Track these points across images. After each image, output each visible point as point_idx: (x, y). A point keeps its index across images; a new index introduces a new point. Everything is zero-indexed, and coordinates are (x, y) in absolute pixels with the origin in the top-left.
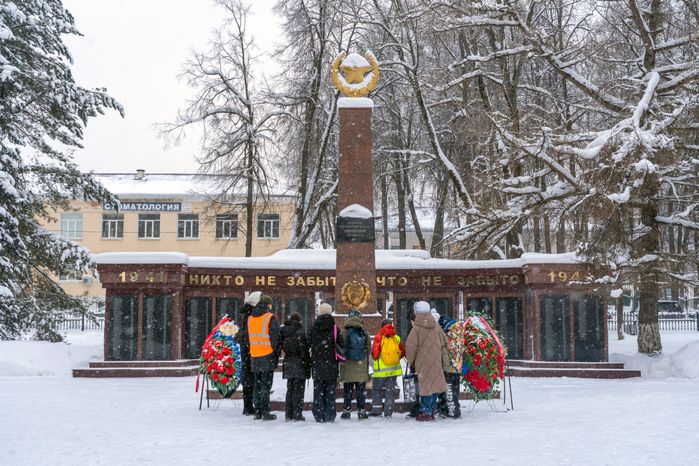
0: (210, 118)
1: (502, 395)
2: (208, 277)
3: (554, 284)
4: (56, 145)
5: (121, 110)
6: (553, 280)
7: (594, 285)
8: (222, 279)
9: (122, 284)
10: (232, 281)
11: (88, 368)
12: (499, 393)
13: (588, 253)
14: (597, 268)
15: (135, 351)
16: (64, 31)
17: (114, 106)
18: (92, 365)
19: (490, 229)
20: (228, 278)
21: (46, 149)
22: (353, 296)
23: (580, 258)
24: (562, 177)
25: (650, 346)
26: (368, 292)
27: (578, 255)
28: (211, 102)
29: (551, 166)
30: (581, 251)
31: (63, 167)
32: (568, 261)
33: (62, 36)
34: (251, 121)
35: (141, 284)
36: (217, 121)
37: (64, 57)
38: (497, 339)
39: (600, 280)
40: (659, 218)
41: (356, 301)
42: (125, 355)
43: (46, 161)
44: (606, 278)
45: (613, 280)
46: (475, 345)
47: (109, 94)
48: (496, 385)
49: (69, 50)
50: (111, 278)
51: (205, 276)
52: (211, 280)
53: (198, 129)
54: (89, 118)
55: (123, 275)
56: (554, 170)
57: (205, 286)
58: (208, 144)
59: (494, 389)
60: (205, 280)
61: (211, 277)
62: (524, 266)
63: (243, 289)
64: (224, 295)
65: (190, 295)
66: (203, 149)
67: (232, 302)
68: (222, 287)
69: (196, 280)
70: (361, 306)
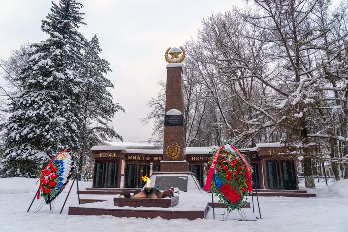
0: (157, 117)
1: (251, 205)
2: (136, 157)
3: (271, 156)
4: (104, 121)
5: (124, 110)
6: (270, 154)
7: (290, 155)
8: (141, 158)
9: (101, 158)
10: (145, 158)
11: (85, 190)
12: (250, 203)
13: (285, 142)
14: (290, 148)
15: (103, 184)
16: (106, 86)
17: (122, 108)
18: (87, 189)
19: (243, 139)
20: (143, 157)
21: (101, 122)
22: (172, 152)
23: (282, 145)
24: (270, 119)
25: (310, 185)
26: (179, 150)
27: (280, 143)
28: (157, 112)
29: (265, 114)
30: (282, 142)
31: (105, 127)
32: (276, 146)
33: (106, 88)
35: (106, 158)
36: (159, 117)
37: (110, 97)
38: (244, 160)
39: (293, 153)
40: (308, 135)
41: (173, 154)
42: (99, 186)
43: (100, 125)
44: (295, 152)
45: (298, 153)
46: (226, 163)
47: (120, 105)
48: (245, 197)
49: (111, 94)
50: (96, 156)
53: (153, 120)
54: (114, 112)
55: (101, 154)
56: (266, 116)
57: (135, 160)
58: (157, 125)
59: (244, 200)
60: (135, 158)
61: (137, 157)
62: (258, 149)
63: (149, 162)
64: (143, 164)
65: (129, 163)
66: (155, 126)
67: (145, 166)
68: (141, 161)
69: (131, 158)
70: (176, 157)
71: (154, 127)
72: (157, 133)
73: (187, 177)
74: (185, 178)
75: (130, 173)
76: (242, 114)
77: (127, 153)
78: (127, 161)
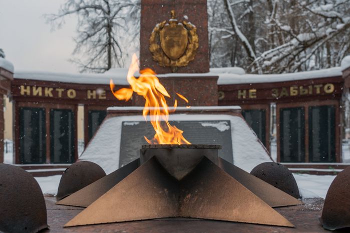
2: (40, 89)
8: (54, 92)
10: (65, 93)
20: (60, 91)
22: (170, 45)
26: (195, 38)
34: (109, 12)
41: (175, 51)
51: (37, 88)
52: (43, 92)
57: (38, 97)
60: (37, 91)
61: (43, 89)
62: (343, 71)
63: (75, 102)
64: (58, 107)
65: (23, 105)
66: (78, 31)
67: (65, 112)
68: (54, 99)
69: (28, 91)
70: (183, 60)
71: (76, 35)
72: (84, 49)
73: (229, 123)
74: (222, 128)
75: (28, 130)
76: (271, 9)
77: (15, 79)
78: (17, 99)
